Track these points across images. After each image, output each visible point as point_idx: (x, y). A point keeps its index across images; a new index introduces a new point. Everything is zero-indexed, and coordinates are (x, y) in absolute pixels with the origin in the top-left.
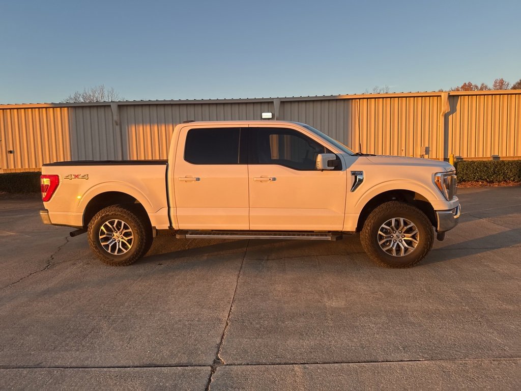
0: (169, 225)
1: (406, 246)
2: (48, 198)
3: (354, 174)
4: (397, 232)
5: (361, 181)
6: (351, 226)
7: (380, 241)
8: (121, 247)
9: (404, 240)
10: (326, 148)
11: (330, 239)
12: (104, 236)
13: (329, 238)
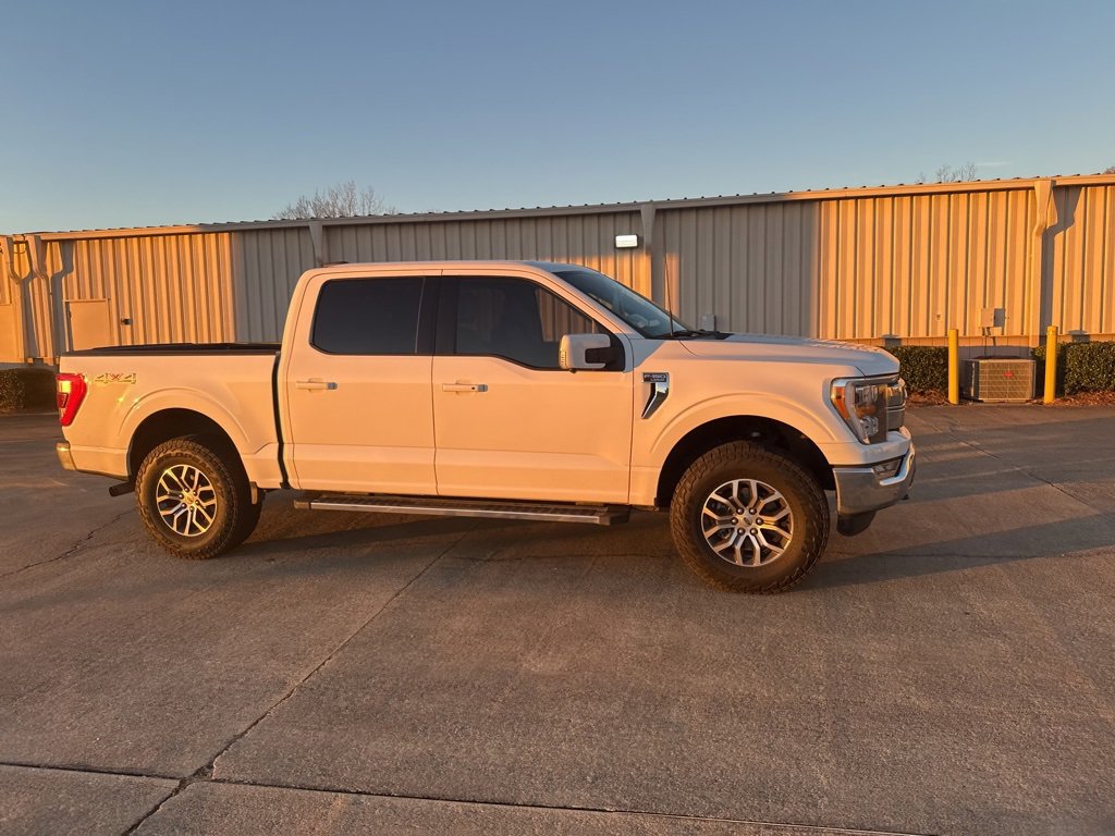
0: (281, 480)
1: (765, 543)
2: (69, 420)
3: (648, 378)
4: (746, 511)
5: (663, 396)
6: (644, 493)
7: (706, 529)
8: (194, 521)
9: (762, 530)
10: (596, 321)
11: (598, 522)
12: (165, 497)
13: (596, 519)
